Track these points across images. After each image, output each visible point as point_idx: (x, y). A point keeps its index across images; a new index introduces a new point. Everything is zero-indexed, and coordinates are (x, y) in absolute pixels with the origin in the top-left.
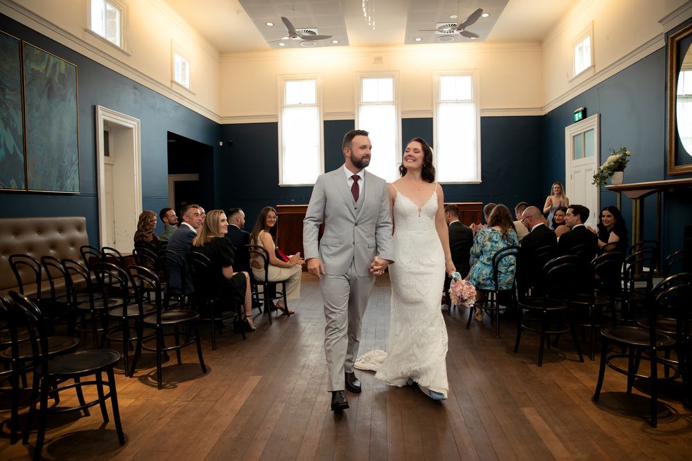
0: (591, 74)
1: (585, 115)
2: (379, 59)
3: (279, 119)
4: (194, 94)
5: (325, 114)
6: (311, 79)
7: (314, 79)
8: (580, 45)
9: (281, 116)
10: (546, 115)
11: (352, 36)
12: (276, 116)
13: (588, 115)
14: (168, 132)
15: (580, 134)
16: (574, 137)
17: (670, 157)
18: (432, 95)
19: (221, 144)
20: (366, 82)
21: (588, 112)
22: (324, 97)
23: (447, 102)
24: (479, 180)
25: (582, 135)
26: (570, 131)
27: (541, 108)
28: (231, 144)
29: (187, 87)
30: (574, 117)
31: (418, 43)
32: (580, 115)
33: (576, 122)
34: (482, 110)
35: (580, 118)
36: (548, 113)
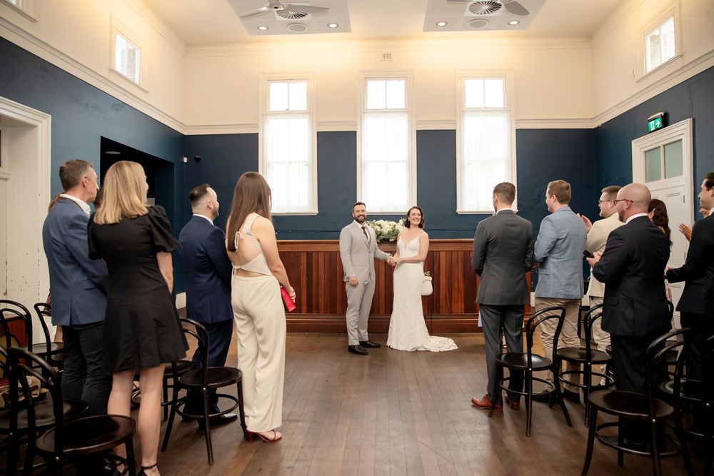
0: (679, 64)
1: (666, 123)
2: (387, 56)
3: (261, 128)
4: (146, 92)
5: (318, 124)
6: (303, 79)
7: (307, 79)
8: (656, 33)
9: (263, 125)
10: (598, 128)
11: (354, 21)
12: (257, 126)
13: (670, 123)
14: (102, 138)
15: (659, 147)
16: (646, 152)
18: (455, 101)
19: (185, 160)
20: (372, 85)
21: (671, 119)
22: (317, 102)
23: (475, 111)
25: (662, 148)
26: (638, 147)
27: (592, 119)
28: (198, 160)
29: (137, 81)
30: (647, 126)
31: (442, 29)
32: (658, 123)
33: (651, 132)
34: (518, 121)
35: (658, 127)
36: (602, 125)
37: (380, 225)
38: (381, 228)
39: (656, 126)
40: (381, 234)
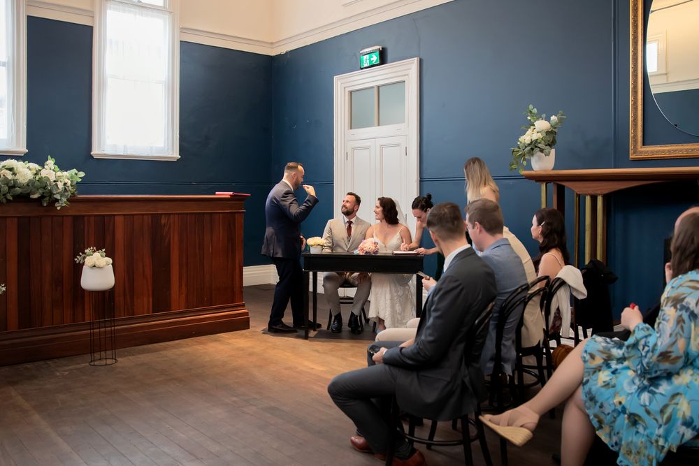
1: (383, 58)
13: (389, 59)
15: (373, 87)
16: (351, 92)
17: (635, 130)
21: (390, 55)
24: (174, 154)
25: (376, 89)
26: (342, 85)
27: (272, 43)
30: (360, 62)
32: (375, 58)
33: (362, 69)
34: (184, 30)
35: (374, 63)
36: (287, 53)
37: (11, 169)
38: (14, 174)
39: (370, 61)
40: (14, 187)
